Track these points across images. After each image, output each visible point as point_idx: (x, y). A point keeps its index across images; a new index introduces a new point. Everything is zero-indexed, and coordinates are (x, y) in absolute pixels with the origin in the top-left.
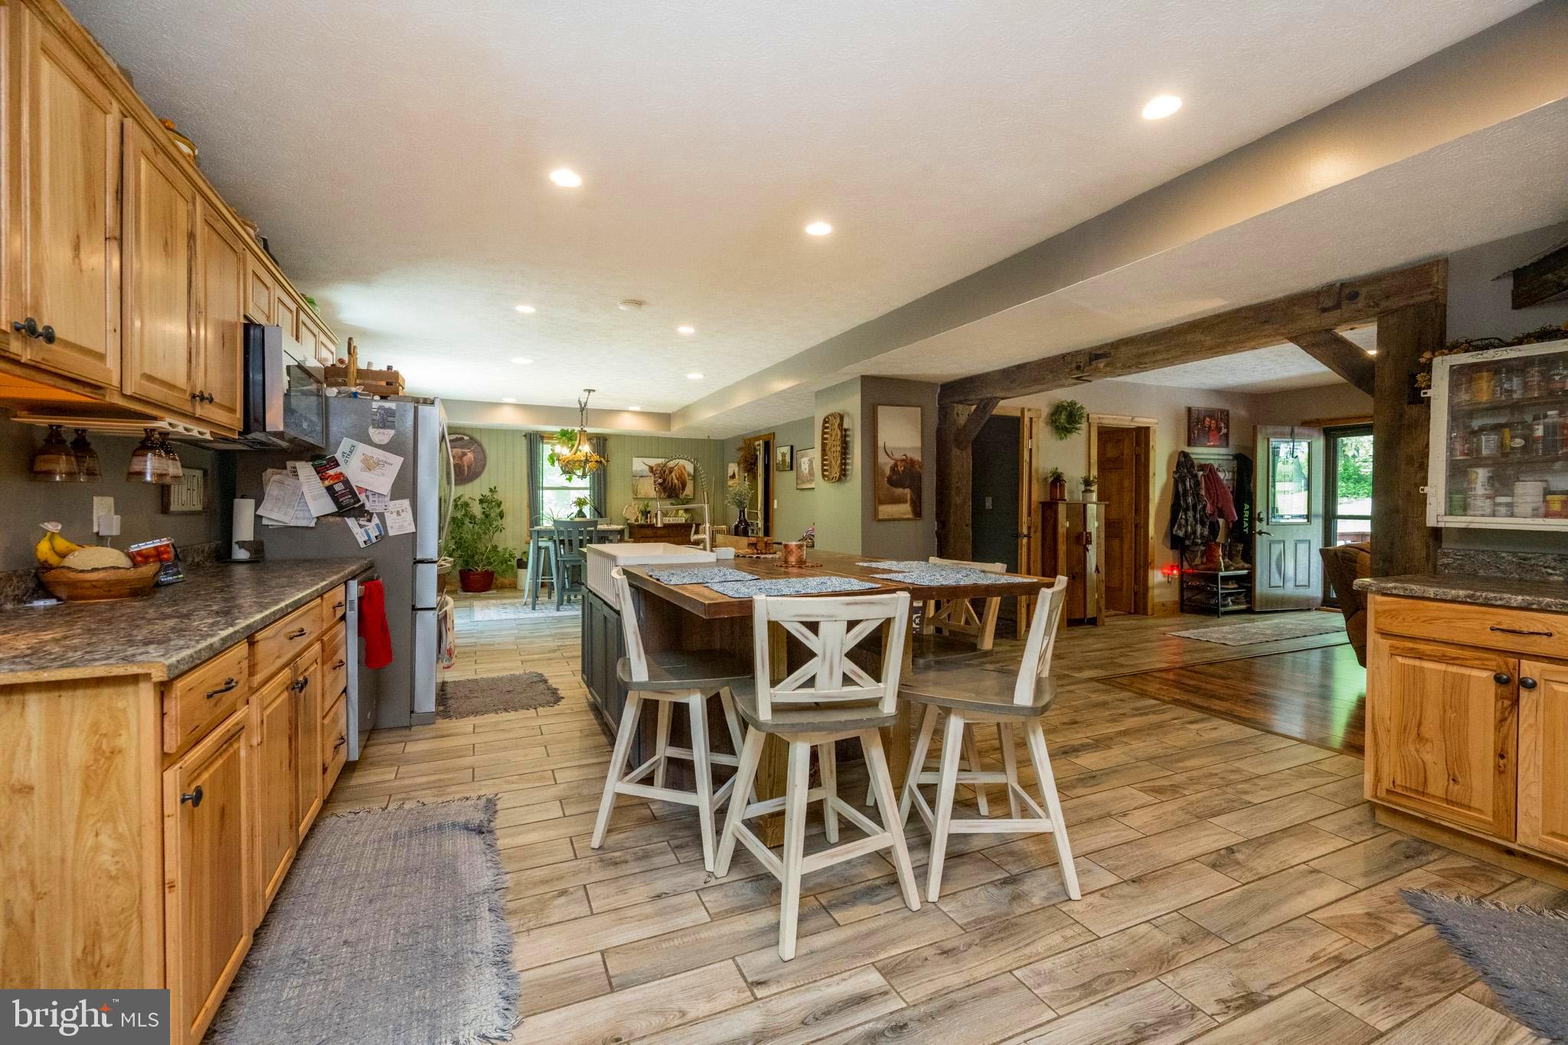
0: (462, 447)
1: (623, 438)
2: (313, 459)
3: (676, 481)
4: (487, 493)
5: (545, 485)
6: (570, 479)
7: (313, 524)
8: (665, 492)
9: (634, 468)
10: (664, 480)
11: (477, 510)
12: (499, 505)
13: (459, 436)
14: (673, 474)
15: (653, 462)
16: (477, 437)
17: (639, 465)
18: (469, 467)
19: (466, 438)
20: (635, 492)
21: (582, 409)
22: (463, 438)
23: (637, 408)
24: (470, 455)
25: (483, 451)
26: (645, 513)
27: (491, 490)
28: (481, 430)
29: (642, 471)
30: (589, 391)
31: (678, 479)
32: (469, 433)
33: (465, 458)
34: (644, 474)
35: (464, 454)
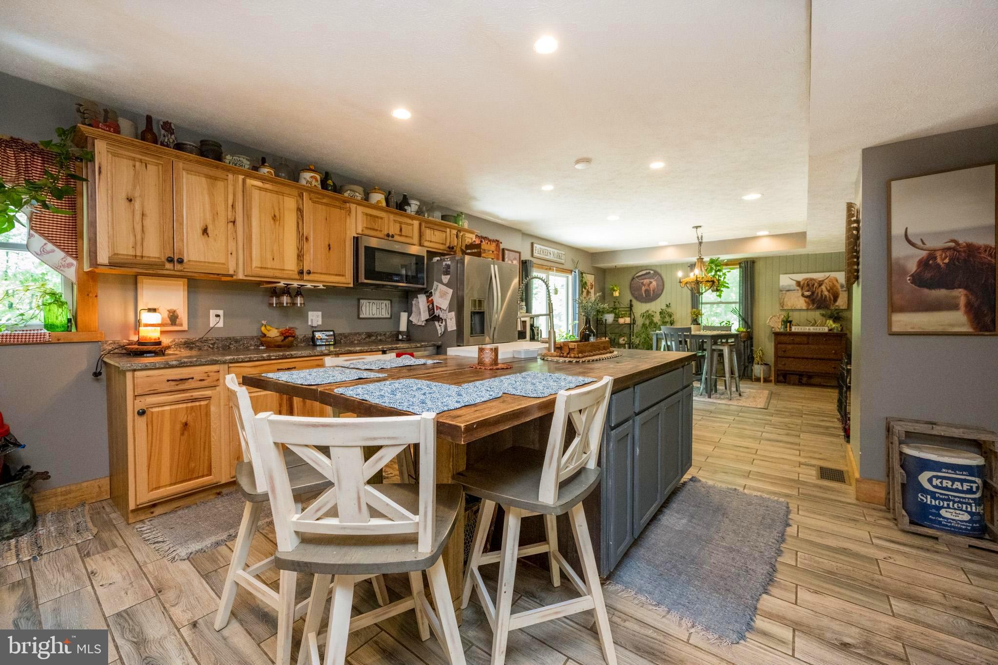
0: (650, 278)
1: (769, 259)
2: (425, 293)
3: (826, 293)
4: (664, 307)
5: (703, 301)
6: (720, 296)
7: (423, 324)
8: (813, 304)
9: (781, 284)
10: (813, 293)
11: (657, 319)
12: (670, 316)
13: (648, 271)
14: (823, 287)
15: (800, 277)
16: (659, 270)
17: (786, 280)
18: (653, 291)
19: (652, 272)
20: (782, 304)
21: (700, 243)
22: (649, 273)
23: (766, 233)
24: (654, 283)
25: (662, 279)
26: (787, 322)
27: (667, 306)
28: (661, 266)
29: (789, 286)
30: (697, 227)
31: (829, 291)
32: (654, 269)
33: (651, 285)
34: (792, 288)
35: (651, 283)
